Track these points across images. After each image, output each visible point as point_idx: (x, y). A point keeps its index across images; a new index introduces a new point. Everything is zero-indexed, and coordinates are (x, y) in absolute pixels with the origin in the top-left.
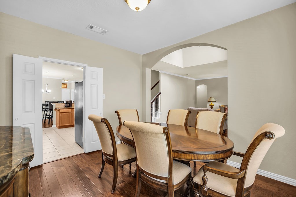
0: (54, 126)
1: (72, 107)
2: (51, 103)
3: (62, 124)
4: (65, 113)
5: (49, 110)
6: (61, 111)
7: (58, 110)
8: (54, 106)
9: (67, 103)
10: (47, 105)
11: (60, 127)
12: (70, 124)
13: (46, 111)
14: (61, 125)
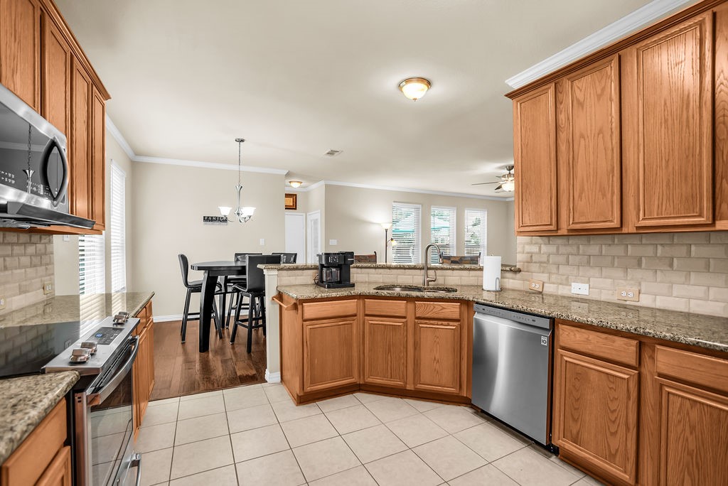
0: (272, 375)
1: (353, 285)
2: (259, 266)
3: (313, 382)
4: (326, 323)
5: (248, 291)
6: (311, 310)
7: (295, 307)
8: (273, 279)
9: (329, 266)
10: (242, 271)
11: (305, 399)
12: (351, 376)
13: (236, 294)
14: (308, 389)
